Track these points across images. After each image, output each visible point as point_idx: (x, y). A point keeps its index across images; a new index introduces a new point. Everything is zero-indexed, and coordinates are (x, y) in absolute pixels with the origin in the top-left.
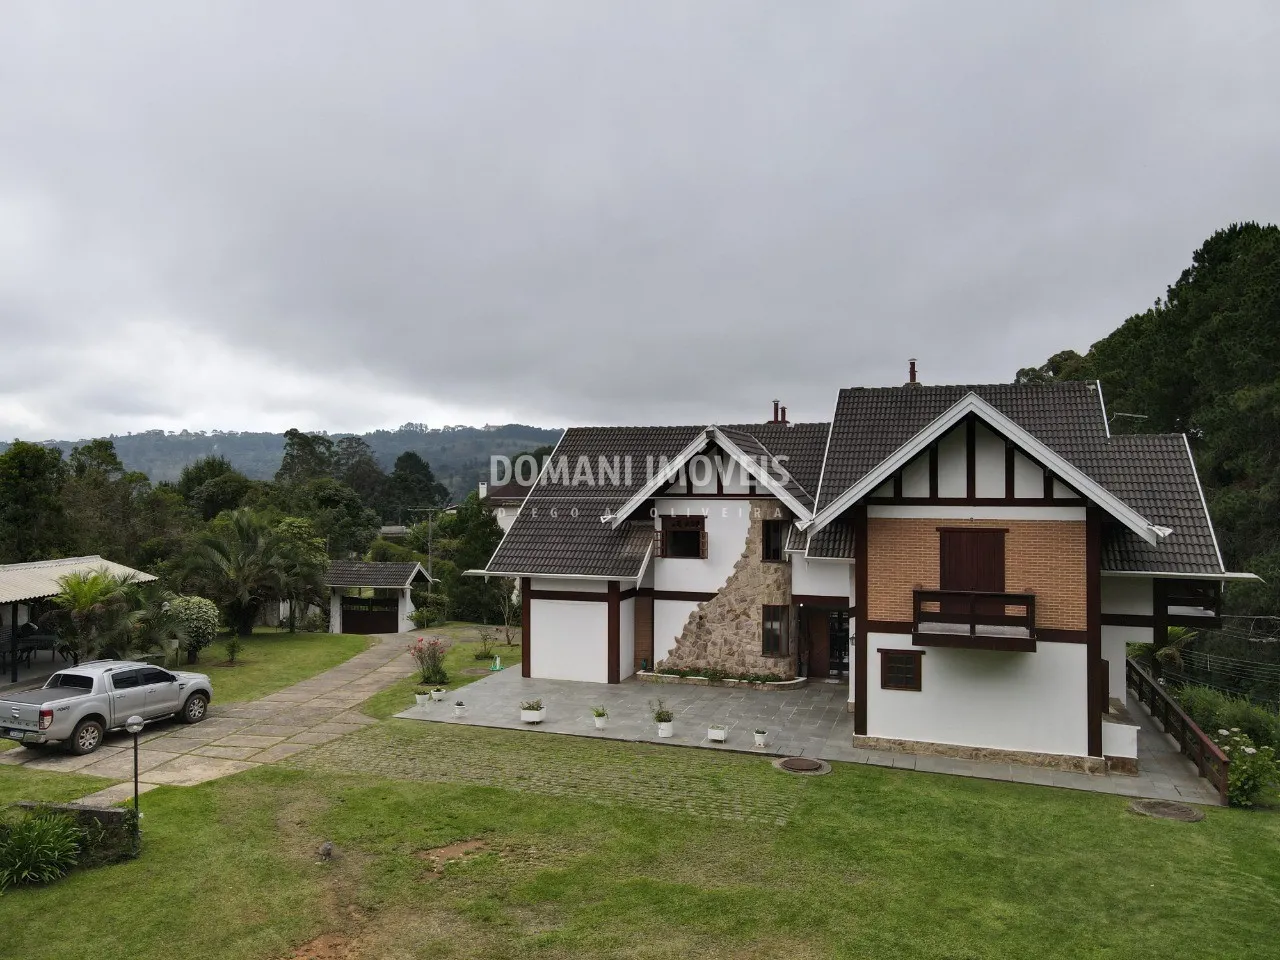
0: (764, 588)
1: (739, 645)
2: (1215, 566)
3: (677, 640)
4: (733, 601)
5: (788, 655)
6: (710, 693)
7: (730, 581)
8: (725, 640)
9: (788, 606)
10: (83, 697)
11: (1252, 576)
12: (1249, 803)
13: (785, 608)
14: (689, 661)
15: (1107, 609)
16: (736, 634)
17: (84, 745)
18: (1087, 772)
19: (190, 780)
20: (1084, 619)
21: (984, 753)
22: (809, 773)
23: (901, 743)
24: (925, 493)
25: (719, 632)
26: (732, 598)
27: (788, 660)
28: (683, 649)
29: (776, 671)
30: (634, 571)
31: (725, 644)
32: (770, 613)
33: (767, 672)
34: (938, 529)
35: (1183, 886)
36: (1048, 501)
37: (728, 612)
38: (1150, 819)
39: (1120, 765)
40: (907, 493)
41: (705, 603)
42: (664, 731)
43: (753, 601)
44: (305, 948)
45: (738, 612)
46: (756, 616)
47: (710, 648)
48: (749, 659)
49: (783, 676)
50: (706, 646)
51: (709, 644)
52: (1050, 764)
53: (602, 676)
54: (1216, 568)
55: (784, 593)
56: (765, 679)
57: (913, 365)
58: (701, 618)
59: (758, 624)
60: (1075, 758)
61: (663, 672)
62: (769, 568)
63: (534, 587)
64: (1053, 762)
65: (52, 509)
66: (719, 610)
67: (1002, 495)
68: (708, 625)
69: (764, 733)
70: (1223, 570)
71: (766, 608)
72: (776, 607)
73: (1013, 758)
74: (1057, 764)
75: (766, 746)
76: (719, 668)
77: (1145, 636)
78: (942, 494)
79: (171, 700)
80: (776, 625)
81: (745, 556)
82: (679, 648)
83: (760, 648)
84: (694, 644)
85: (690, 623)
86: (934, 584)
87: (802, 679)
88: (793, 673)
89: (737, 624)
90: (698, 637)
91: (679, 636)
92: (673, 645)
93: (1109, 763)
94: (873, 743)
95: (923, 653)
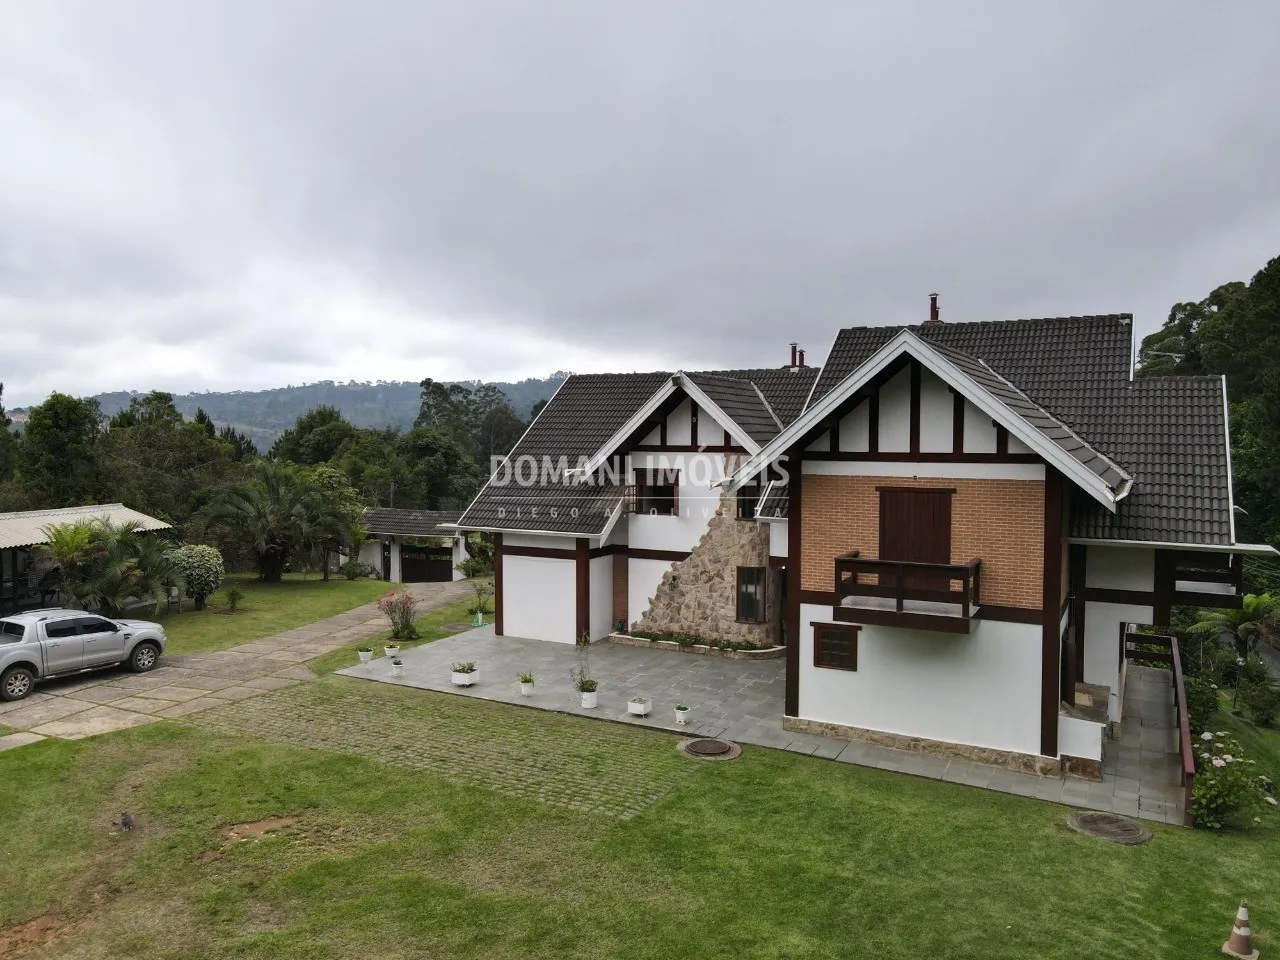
0: (739, 551)
1: (713, 609)
2: (1223, 536)
3: (651, 602)
4: (707, 561)
5: (765, 622)
6: (673, 660)
7: (703, 539)
8: (699, 604)
9: (764, 569)
10: (10, 646)
11: (1268, 548)
12: (1218, 826)
13: (760, 571)
14: (663, 624)
15: (1093, 582)
16: (710, 597)
17: (13, 691)
18: (1039, 773)
19: (80, 733)
20: (1040, 596)
21: (923, 744)
22: (709, 758)
23: (833, 728)
24: (864, 448)
25: (693, 594)
26: (706, 558)
27: (764, 627)
28: (657, 611)
29: (750, 638)
30: (598, 528)
31: (699, 607)
32: (745, 575)
33: (741, 639)
34: (877, 489)
35: (1048, 932)
36: (1002, 456)
37: (702, 573)
38: (1077, 839)
39: (1080, 767)
40: (845, 447)
41: (679, 563)
42: (588, 701)
43: (727, 563)
44: (18, 928)
45: (712, 573)
46: (730, 579)
47: (683, 611)
48: (723, 625)
49: (759, 644)
50: (679, 609)
51: (683, 607)
52: (996, 762)
53: (570, 637)
54: (1225, 538)
55: (760, 555)
56: (737, 647)
57: (934, 301)
58: (674, 578)
59: (733, 586)
60: (1024, 755)
61: (634, 634)
62: (743, 527)
63: (506, 543)
64: (1001, 759)
65: (83, 458)
66: (693, 571)
67: (949, 449)
68: (682, 587)
69: (685, 709)
70: (1233, 540)
71: (740, 570)
72: (750, 569)
73: (956, 752)
74: (1004, 763)
75: (687, 723)
76: (692, 633)
77: (1142, 616)
78: (883, 448)
79: (116, 649)
80: (751, 589)
81: (719, 514)
82: (652, 610)
83: (734, 614)
84: (668, 605)
85: (664, 584)
86: (871, 553)
87: (780, 648)
88: (771, 640)
89: (711, 587)
90: (672, 599)
91: (653, 598)
92: (647, 607)
93: (1068, 765)
94: (804, 727)
95: (860, 628)
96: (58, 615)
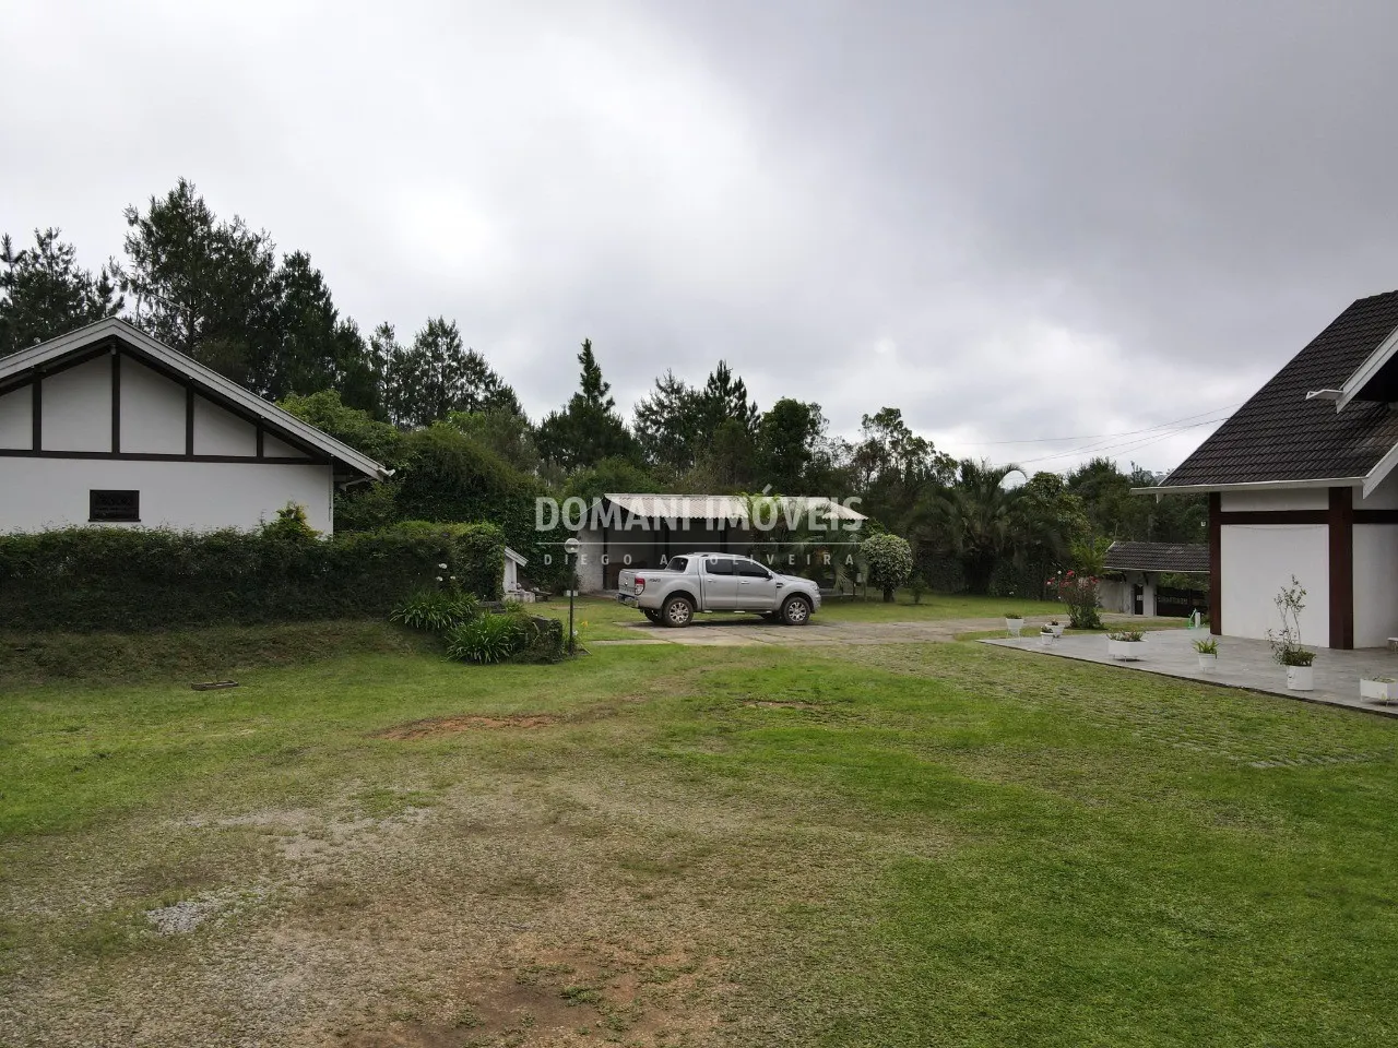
10: (675, 575)
17: (675, 618)
42: (1293, 680)
63: (1225, 508)
96: (715, 557)
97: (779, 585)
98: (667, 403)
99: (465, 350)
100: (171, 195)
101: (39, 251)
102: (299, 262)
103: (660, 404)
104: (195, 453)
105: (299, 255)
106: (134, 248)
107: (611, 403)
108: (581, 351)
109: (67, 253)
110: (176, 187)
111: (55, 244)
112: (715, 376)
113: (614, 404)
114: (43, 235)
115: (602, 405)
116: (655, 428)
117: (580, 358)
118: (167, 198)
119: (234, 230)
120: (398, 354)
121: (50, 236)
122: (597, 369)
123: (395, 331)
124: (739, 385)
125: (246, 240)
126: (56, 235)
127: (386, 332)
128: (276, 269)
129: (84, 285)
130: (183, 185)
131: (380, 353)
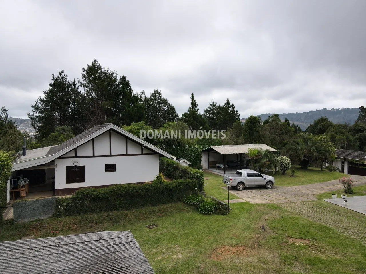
17: (239, 188)
19: (253, 202)
44: (238, 247)
65: (257, 132)
79: (262, 182)
97: (265, 179)
98: (212, 108)
99: (162, 98)
100: (92, 63)
101: (60, 76)
102: (123, 78)
103: (210, 108)
104: (128, 154)
105: (123, 76)
106: (84, 76)
107: (198, 109)
108: (191, 96)
109: (66, 76)
110: (93, 61)
111: (63, 74)
112: (226, 103)
113: (199, 110)
114: (61, 72)
115: (196, 110)
116: (209, 115)
117: (191, 98)
118: (91, 64)
119: (108, 71)
120: (145, 98)
121: (62, 72)
122: (195, 101)
123: (145, 93)
124: (233, 105)
125: (111, 73)
126: (64, 72)
127: (143, 93)
128: (118, 81)
129: (70, 84)
130: (95, 60)
131: (141, 98)
